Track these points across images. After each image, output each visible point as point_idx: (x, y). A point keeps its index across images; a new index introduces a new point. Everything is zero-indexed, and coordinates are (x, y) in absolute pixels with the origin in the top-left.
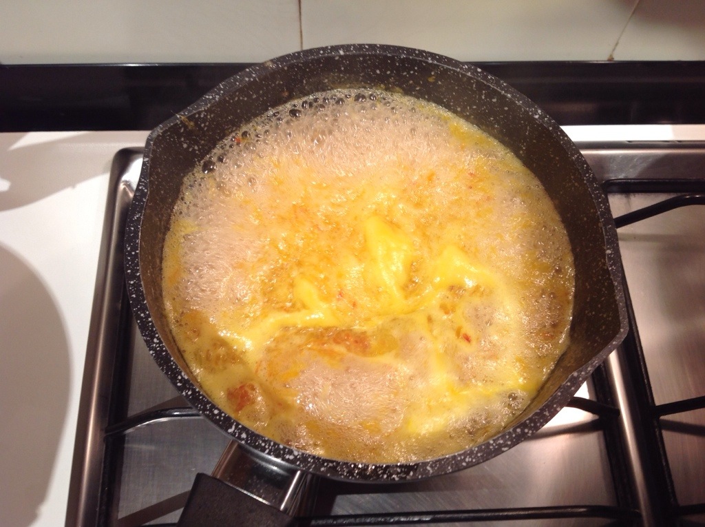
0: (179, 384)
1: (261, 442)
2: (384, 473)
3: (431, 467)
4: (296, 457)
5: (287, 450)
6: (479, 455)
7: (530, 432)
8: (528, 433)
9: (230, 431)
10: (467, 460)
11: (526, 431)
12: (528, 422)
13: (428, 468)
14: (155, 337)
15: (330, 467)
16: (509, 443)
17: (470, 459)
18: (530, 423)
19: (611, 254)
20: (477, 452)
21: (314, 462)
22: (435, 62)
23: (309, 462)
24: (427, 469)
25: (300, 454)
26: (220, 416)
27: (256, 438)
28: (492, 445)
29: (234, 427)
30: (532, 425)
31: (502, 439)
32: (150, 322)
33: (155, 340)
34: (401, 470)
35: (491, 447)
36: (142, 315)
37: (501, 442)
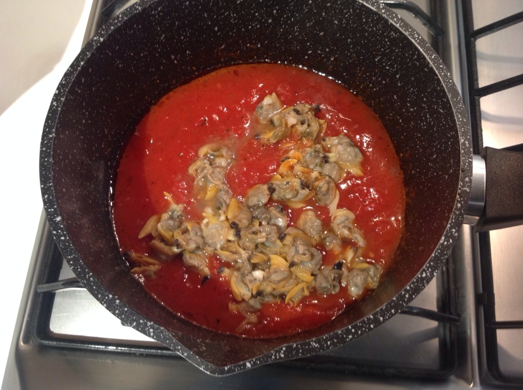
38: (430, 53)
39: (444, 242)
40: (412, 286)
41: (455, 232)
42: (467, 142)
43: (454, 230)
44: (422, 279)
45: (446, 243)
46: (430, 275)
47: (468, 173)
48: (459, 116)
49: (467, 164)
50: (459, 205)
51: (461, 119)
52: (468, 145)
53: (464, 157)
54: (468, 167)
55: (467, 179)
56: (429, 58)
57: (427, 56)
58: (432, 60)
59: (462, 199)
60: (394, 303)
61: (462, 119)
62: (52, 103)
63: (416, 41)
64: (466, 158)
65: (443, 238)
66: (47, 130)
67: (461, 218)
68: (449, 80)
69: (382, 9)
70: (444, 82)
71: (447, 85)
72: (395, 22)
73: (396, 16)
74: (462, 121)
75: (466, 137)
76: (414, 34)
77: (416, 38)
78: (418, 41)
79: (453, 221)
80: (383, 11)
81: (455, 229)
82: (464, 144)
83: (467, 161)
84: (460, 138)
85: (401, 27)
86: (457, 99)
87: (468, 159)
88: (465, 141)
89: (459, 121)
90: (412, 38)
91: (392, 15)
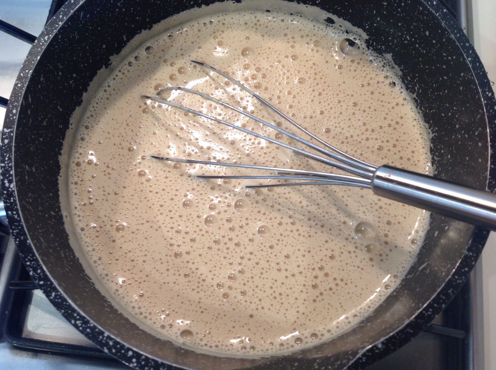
0: (22, 74)
1: (8, 156)
2: (30, 261)
3: (56, 296)
4: (9, 187)
5: (11, 178)
6: (88, 330)
7: (135, 364)
8: (133, 363)
9: (6, 130)
10: (78, 322)
11: (134, 360)
12: (143, 357)
13: (53, 294)
14: (48, 35)
15: (14, 217)
16: (114, 351)
17: (80, 325)
18: (144, 360)
19: (378, 348)
20: (90, 328)
21: (11, 203)
22: (470, 66)
23: (10, 200)
24: (51, 293)
25: (13, 189)
26: (12, 117)
27: (8, 151)
28: (103, 337)
29: (9, 130)
30: (143, 363)
31: (114, 342)
32: (59, 25)
33: (46, 38)
34: (40, 273)
35: (101, 337)
36: (61, 16)
37: (111, 343)
38: (58, 299)
39: (29, 72)
40: (57, 26)
41: (18, 84)
42: (7, 185)
43: (19, 85)
44: (48, 34)
45: (27, 71)
46: (41, 39)
47: (6, 148)
48: (16, 217)
49: (7, 159)
50: (14, 111)
51: (15, 213)
52: (6, 181)
53: (10, 167)
54: (6, 156)
55: (6, 141)
56: (58, 291)
57: (61, 294)
58: (55, 289)
59: (12, 119)
60: (72, 8)
61: (13, 214)
62: (493, 94)
63: (79, 314)
64: (8, 166)
65: (29, 75)
66: (478, 64)
67: (12, 99)
68: (31, 263)
69: (132, 357)
70: (37, 260)
71: (34, 255)
72: (111, 339)
73: (110, 349)
74: (12, 210)
75: (8, 191)
76: (81, 326)
77: (79, 320)
78: (75, 315)
79: (20, 94)
80: (130, 353)
81: (18, 87)
82: (10, 182)
83: (6, 162)
84: (15, 189)
85: (102, 331)
86: (20, 238)
87: (6, 164)
88: (9, 186)
89: (17, 210)
90: (84, 318)
91: (116, 348)
